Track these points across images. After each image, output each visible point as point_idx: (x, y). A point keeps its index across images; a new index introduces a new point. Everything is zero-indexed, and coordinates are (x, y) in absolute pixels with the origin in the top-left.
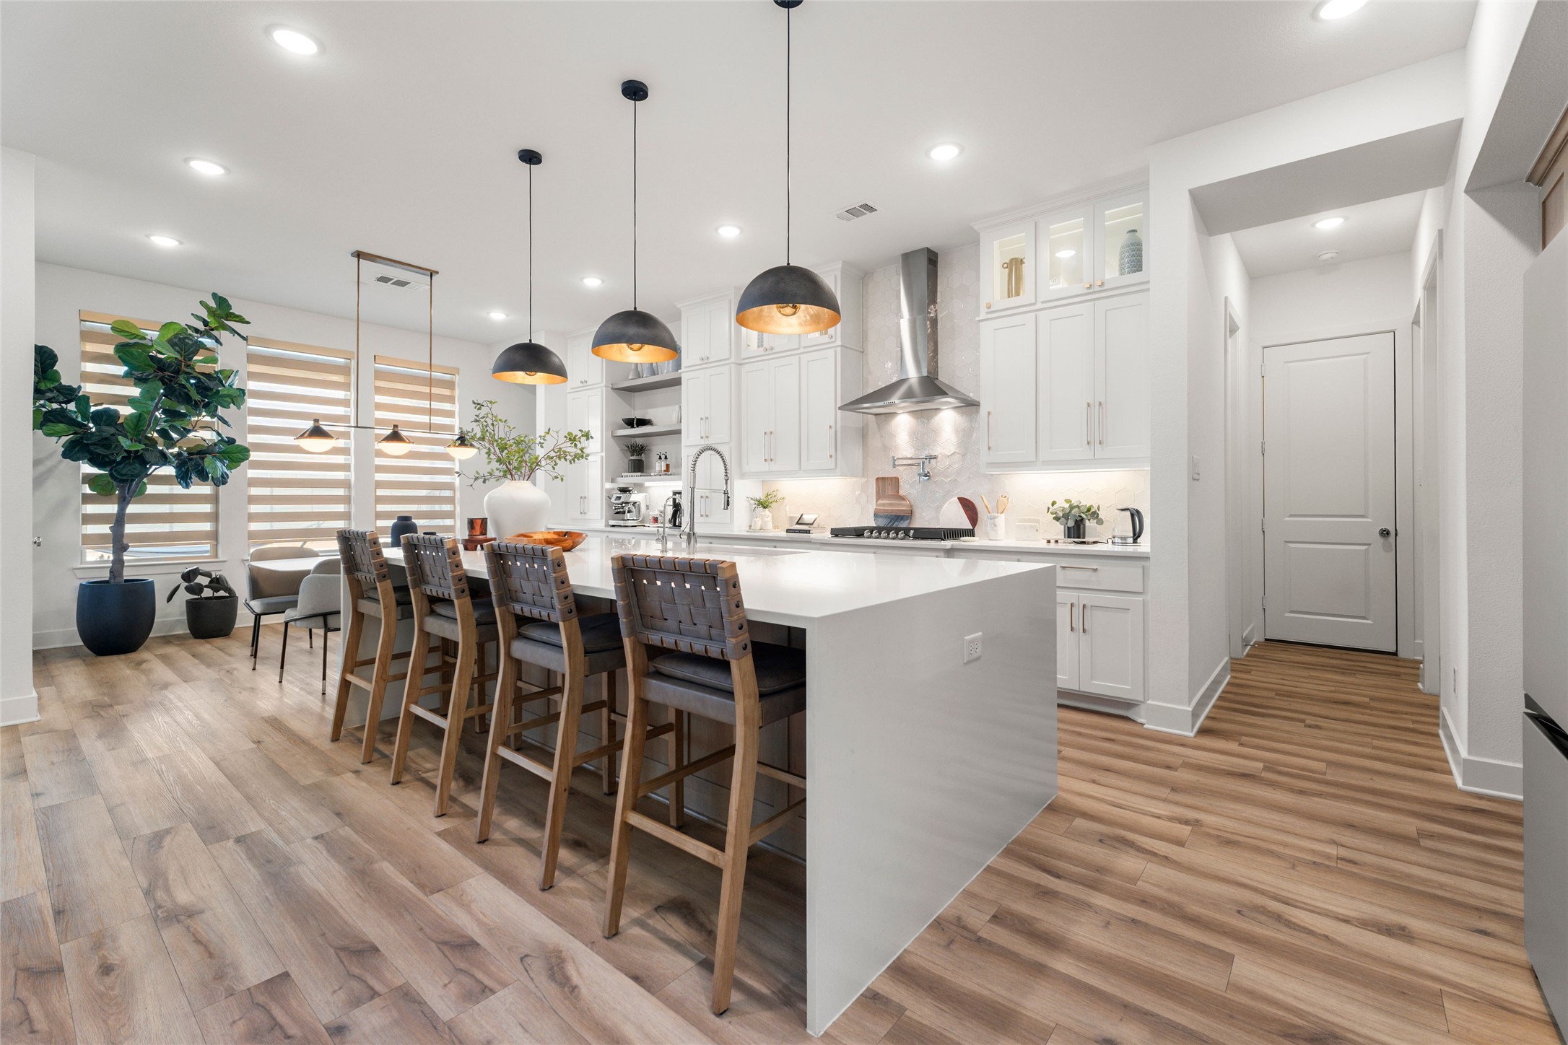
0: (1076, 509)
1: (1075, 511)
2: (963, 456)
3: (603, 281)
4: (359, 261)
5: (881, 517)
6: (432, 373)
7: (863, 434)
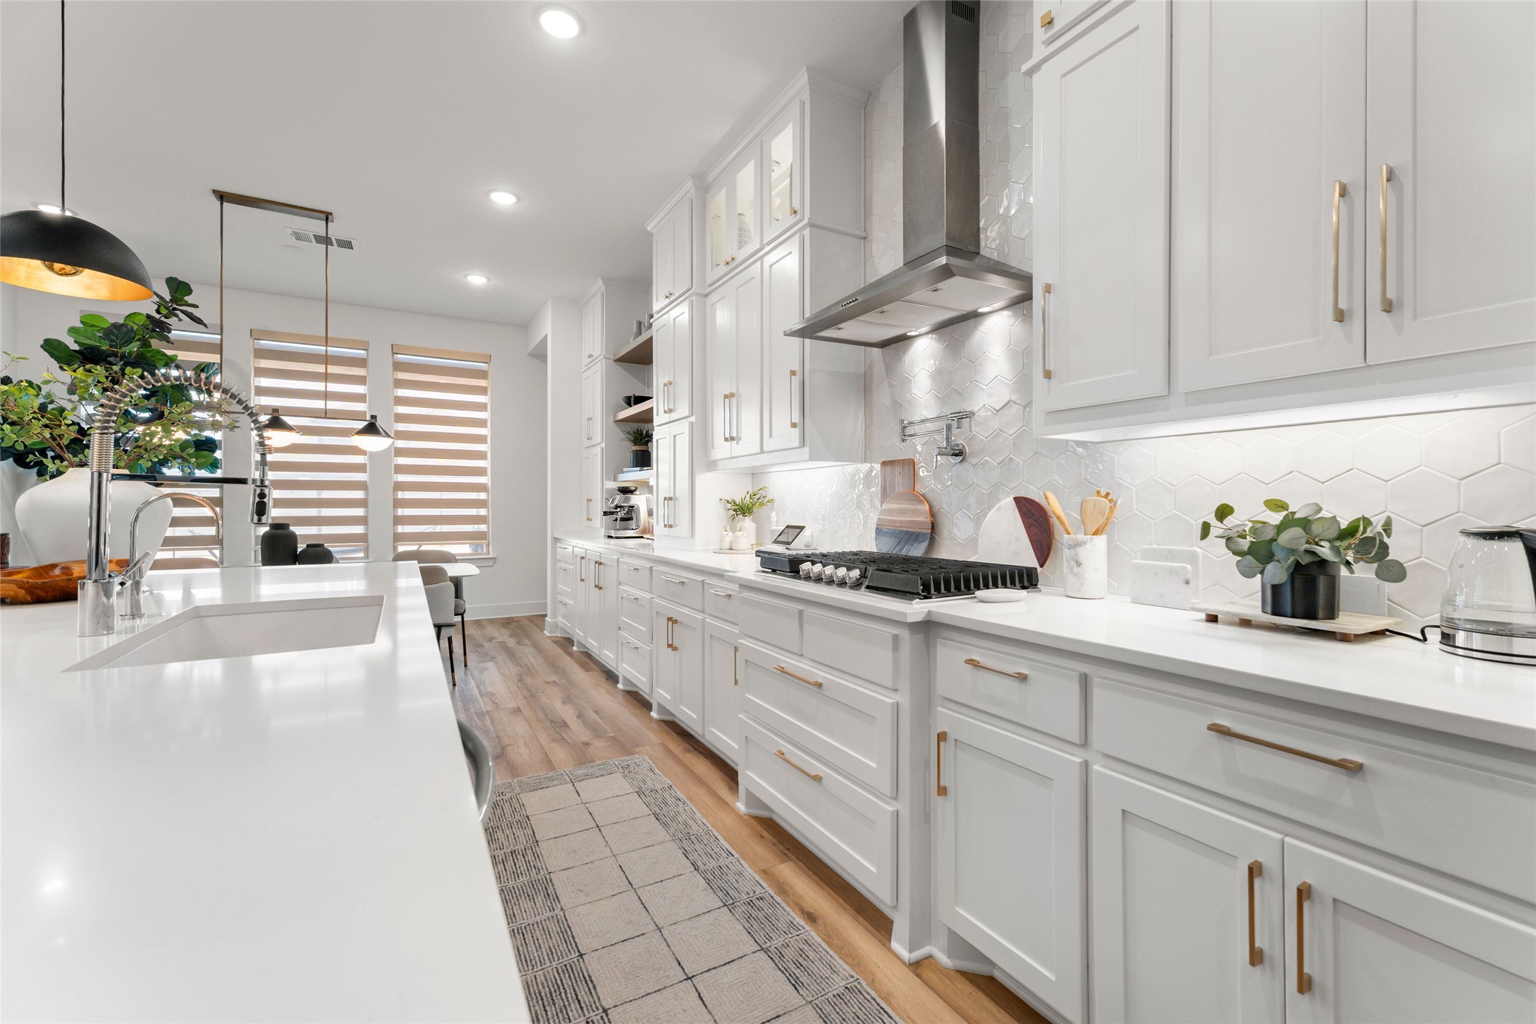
0: (1297, 531)
1: (1292, 536)
2: (1025, 407)
3: (519, 199)
4: (222, 204)
5: (885, 534)
6: (329, 348)
7: (864, 386)
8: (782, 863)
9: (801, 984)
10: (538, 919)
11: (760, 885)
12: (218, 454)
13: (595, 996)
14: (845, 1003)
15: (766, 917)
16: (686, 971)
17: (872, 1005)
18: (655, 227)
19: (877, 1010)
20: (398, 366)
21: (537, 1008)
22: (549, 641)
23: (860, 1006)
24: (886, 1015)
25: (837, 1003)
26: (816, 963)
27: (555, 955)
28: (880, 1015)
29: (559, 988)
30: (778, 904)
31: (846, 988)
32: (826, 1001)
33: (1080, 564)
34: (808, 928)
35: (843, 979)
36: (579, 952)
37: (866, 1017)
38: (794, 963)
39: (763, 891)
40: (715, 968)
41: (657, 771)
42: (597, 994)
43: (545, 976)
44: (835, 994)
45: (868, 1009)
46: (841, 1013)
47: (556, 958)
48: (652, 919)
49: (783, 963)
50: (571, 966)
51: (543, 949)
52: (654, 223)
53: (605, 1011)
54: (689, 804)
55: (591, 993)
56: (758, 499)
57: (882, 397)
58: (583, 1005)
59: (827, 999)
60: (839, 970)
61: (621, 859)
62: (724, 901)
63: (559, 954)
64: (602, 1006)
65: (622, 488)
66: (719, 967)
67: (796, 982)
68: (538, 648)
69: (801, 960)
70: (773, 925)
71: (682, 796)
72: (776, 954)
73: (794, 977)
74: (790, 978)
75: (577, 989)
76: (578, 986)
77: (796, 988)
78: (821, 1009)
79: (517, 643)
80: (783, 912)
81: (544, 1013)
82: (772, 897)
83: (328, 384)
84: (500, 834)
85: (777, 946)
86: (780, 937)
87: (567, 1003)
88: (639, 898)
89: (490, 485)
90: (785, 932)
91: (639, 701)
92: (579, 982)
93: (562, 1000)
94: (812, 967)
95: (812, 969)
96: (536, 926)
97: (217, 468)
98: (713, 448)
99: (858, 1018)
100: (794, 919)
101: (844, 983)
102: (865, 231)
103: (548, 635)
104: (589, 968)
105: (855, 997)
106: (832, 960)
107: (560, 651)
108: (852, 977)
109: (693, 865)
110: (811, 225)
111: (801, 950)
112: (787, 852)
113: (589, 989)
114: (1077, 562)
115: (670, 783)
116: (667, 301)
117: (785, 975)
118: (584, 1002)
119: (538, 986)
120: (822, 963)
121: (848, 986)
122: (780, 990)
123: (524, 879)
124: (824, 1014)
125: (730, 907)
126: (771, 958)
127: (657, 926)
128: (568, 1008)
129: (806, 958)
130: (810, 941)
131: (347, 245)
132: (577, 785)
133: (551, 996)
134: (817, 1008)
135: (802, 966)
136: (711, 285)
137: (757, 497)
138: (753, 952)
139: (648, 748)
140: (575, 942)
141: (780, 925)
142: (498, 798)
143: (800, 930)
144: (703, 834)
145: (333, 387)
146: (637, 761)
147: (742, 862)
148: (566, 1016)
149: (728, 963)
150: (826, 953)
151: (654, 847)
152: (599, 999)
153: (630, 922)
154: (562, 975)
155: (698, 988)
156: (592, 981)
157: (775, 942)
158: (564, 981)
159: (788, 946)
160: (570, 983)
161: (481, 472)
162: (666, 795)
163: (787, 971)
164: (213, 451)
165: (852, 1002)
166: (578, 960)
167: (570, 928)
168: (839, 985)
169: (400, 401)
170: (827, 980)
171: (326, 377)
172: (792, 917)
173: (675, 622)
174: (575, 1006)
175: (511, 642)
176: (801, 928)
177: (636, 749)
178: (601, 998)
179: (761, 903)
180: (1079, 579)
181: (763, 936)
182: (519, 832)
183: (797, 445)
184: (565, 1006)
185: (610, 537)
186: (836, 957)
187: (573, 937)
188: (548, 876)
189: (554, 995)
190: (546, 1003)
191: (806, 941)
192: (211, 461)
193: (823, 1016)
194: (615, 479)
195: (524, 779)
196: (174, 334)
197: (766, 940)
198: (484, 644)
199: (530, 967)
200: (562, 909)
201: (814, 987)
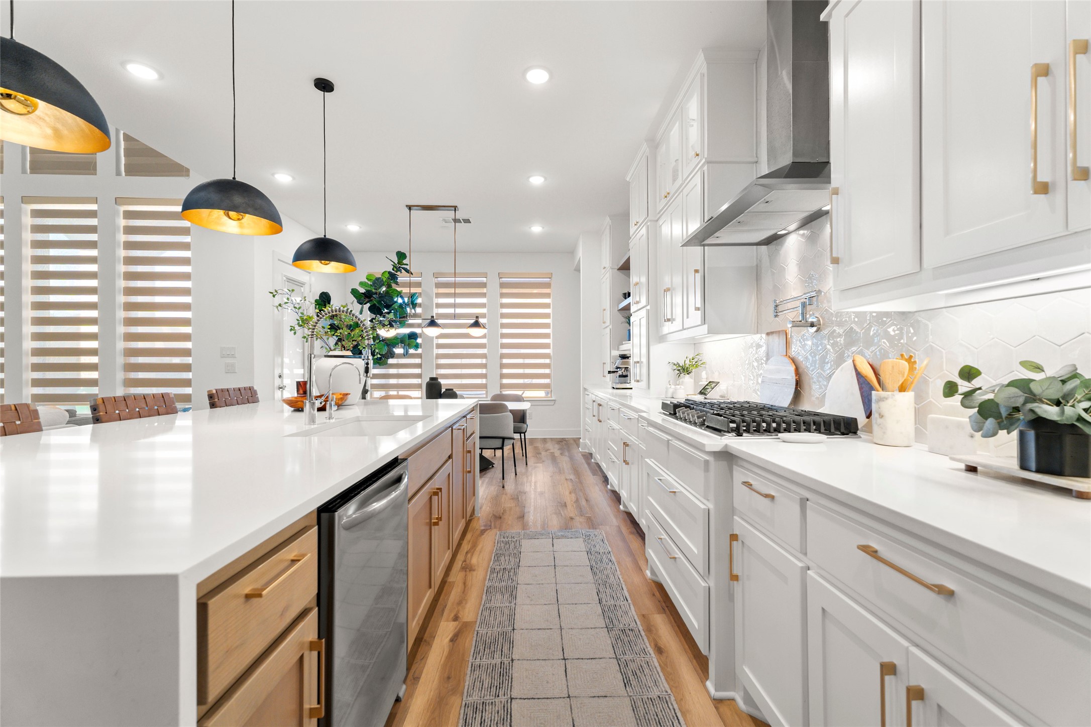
8: (659, 613)
9: (630, 684)
10: (501, 605)
11: (636, 622)
12: (419, 341)
13: (511, 652)
14: (653, 705)
15: (629, 642)
16: (565, 655)
17: (671, 712)
18: (630, 179)
19: (673, 716)
20: (503, 285)
21: (481, 648)
22: (580, 454)
23: (662, 710)
24: (677, 721)
25: (647, 703)
26: (647, 677)
27: (501, 625)
28: (672, 720)
29: (496, 641)
30: (641, 636)
31: (659, 697)
32: (641, 699)
33: (882, 416)
34: (653, 655)
35: (659, 691)
36: (513, 627)
37: (662, 717)
38: (632, 672)
39: (636, 626)
40: (582, 659)
41: (606, 541)
42: (512, 651)
43: (492, 634)
44: (649, 698)
45: (667, 714)
46: (647, 709)
47: (501, 627)
48: (560, 622)
49: (625, 670)
50: (506, 633)
51: (497, 621)
52: (630, 175)
53: (512, 660)
54: (616, 564)
55: (510, 649)
56: (696, 362)
57: (767, 283)
58: (503, 653)
59: (642, 699)
60: (660, 685)
61: (559, 587)
62: (607, 625)
63: (503, 625)
64: (512, 657)
65: (622, 355)
66: (585, 659)
67: (627, 682)
68: (571, 458)
69: (638, 672)
70: (631, 647)
71: (613, 559)
72: (624, 663)
73: (628, 679)
74: (625, 679)
75: (504, 645)
76: (505, 643)
77: (625, 686)
78: (635, 702)
79: (561, 454)
80: (642, 641)
81: (483, 651)
82: (639, 631)
83: (456, 299)
84: (502, 558)
85: (626, 659)
86: (632, 655)
87: (496, 650)
88: (559, 610)
89: (552, 354)
90: (636, 653)
91: (616, 497)
92: (506, 642)
93: (495, 648)
94: (643, 678)
95: (642, 679)
96: (499, 608)
97: (418, 348)
98: (661, 327)
99: (657, 716)
100: (647, 648)
101: (659, 693)
102: (757, 157)
103: (581, 450)
104: (515, 637)
105: (662, 704)
106: (659, 678)
107: (583, 461)
108: (667, 692)
109: (599, 600)
110: (708, 162)
111: (641, 667)
112: (666, 608)
113: (510, 647)
114: (880, 414)
115: (610, 550)
116: (636, 227)
117: (623, 676)
118: (505, 652)
119: (486, 637)
120: (651, 678)
121: (661, 696)
122: (615, 683)
123: (504, 584)
124: (635, 705)
125: (609, 630)
126: (619, 665)
127: (561, 627)
128: (495, 652)
129: (642, 671)
130: (650, 663)
131: (467, 221)
132: (555, 540)
133: (490, 644)
134: (632, 701)
135: (636, 675)
136: (659, 213)
137: (696, 360)
138: (610, 658)
139: (608, 527)
140: (514, 622)
141: (635, 648)
142: (510, 539)
143: (647, 655)
144: (615, 584)
145: (459, 300)
146: (596, 533)
147: (632, 606)
148: (493, 656)
149: (592, 659)
150: (657, 673)
151: (581, 585)
152: (512, 653)
153: (547, 621)
154: (500, 636)
155: (567, 666)
156: (513, 644)
157: (627, 657)
158: (500, 639)
159: (634, 661)
160: (502, 641)
161: (546, 346)
162: (604, 557)
163: (625, 674)
164: (416, 339)
165: (658, 706)
166: (511, 632)
167: (515, 614)
168: (654, 693)
169: (503, 306)
170: (648, 688)
171: (455, 295)
172: (646, 646)
173: (628, 445)
174: (499, 653)
175: (557, 453)
176: (648, 654)
177: (600, 527)
178: (513, 653)
179: (630, 633)
180: (882, 428)
181: (621, 652)
182: (512, 560)
183: (700, 323)
184: (494, 651)
185: (613, 388)
186: (663, 678)
187: (514, 619)
188: (516, 586)
189: (492, 644)
190: (486, 647)
191: (648, 662)
192: (415, 344)
193: (634, 707)
194: (618, 350)
195: (528, 531)
196: (400, 280)
197: (622, 654)
198: (542, 453)
199: (487, 627)
200: (515, 604)
201: (638, 689)
